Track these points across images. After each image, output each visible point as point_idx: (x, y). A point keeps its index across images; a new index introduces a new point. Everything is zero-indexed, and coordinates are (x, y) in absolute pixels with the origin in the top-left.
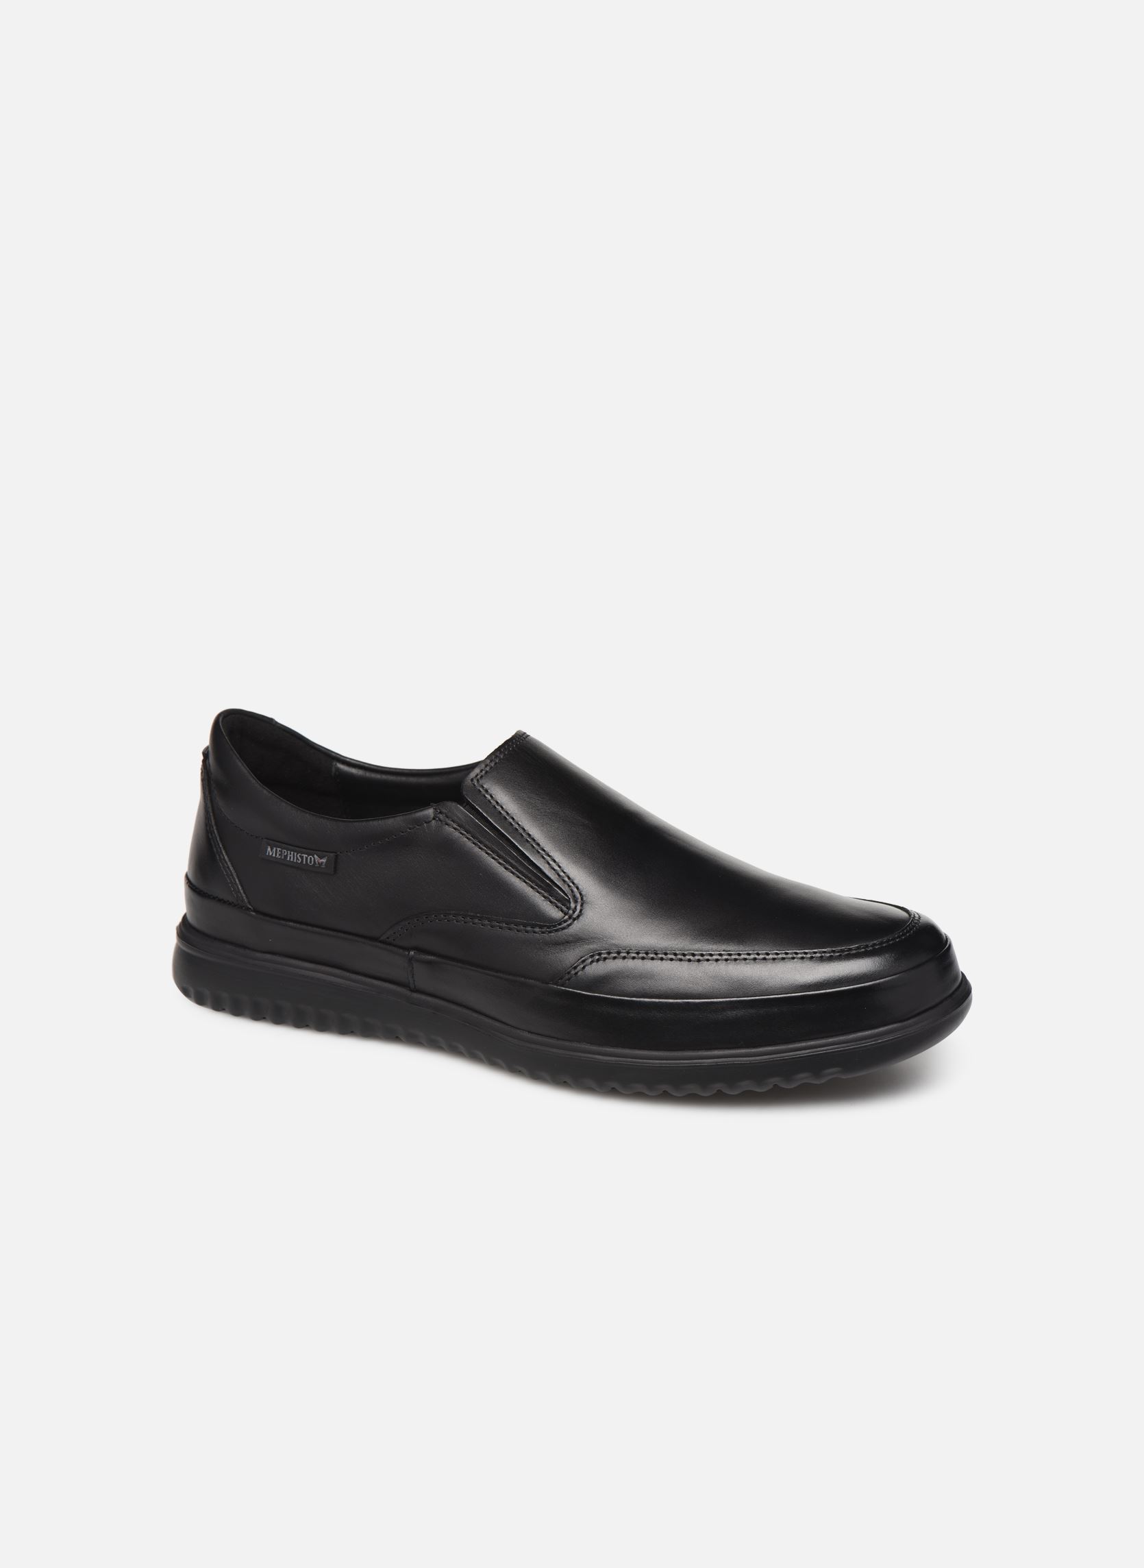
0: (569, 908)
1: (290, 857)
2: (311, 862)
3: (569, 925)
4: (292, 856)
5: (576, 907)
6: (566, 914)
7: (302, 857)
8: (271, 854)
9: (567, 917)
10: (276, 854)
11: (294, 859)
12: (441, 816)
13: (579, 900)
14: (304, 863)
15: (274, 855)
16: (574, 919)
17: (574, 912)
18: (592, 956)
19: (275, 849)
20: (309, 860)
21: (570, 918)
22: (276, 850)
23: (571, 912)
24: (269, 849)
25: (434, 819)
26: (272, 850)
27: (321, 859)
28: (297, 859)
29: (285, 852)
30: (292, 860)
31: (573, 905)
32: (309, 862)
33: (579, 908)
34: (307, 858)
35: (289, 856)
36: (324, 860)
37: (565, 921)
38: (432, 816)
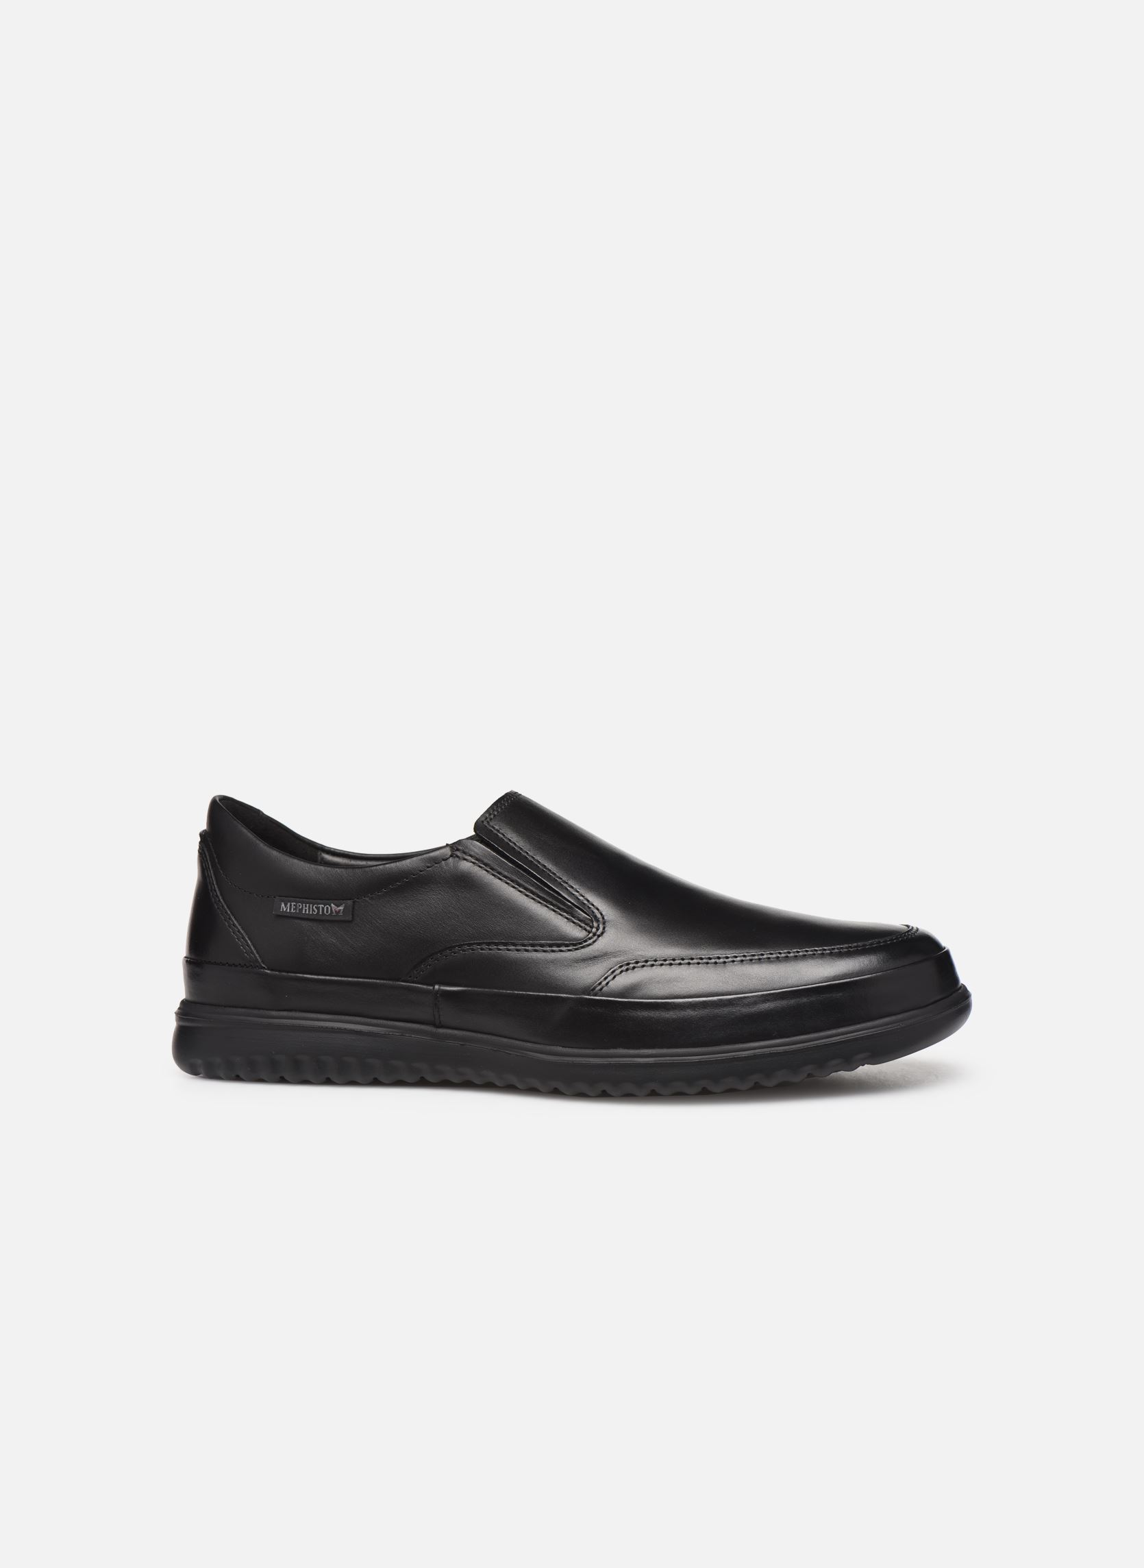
0: (592, 927)
1: (306, 910)
2: (327, 912)
3: (594, 942)
4: (307, 908)
5: (598, 926)
6: (589, 932)
7: (318, 908)
8: (285, 910)
9: (591, 935)
10: (290, 909)
11: (309, 911)
12: (458, 853)
13: (601, 920)
14: (321, 913)
15: (288, 911)
16: (599, 936)
17: (597, 930)
18: (621, 967)
19: (289, 904)
20: (325, 910)
21: (594, 935)
22: (291, 905)
23: (594, 930)
24: (283, 905)
25: (451, 856)
26: (286, 905)
27: (338, 906)
28: (313, 910)
29: (300, 905)
30: (307, 912)
31: (595, 924)
32: (325, 912)
33: (601, 926)
34: (323, 908)
35: (304, 908)
36: (341, 908)
37: (590, 939)
38: (450, 853)
